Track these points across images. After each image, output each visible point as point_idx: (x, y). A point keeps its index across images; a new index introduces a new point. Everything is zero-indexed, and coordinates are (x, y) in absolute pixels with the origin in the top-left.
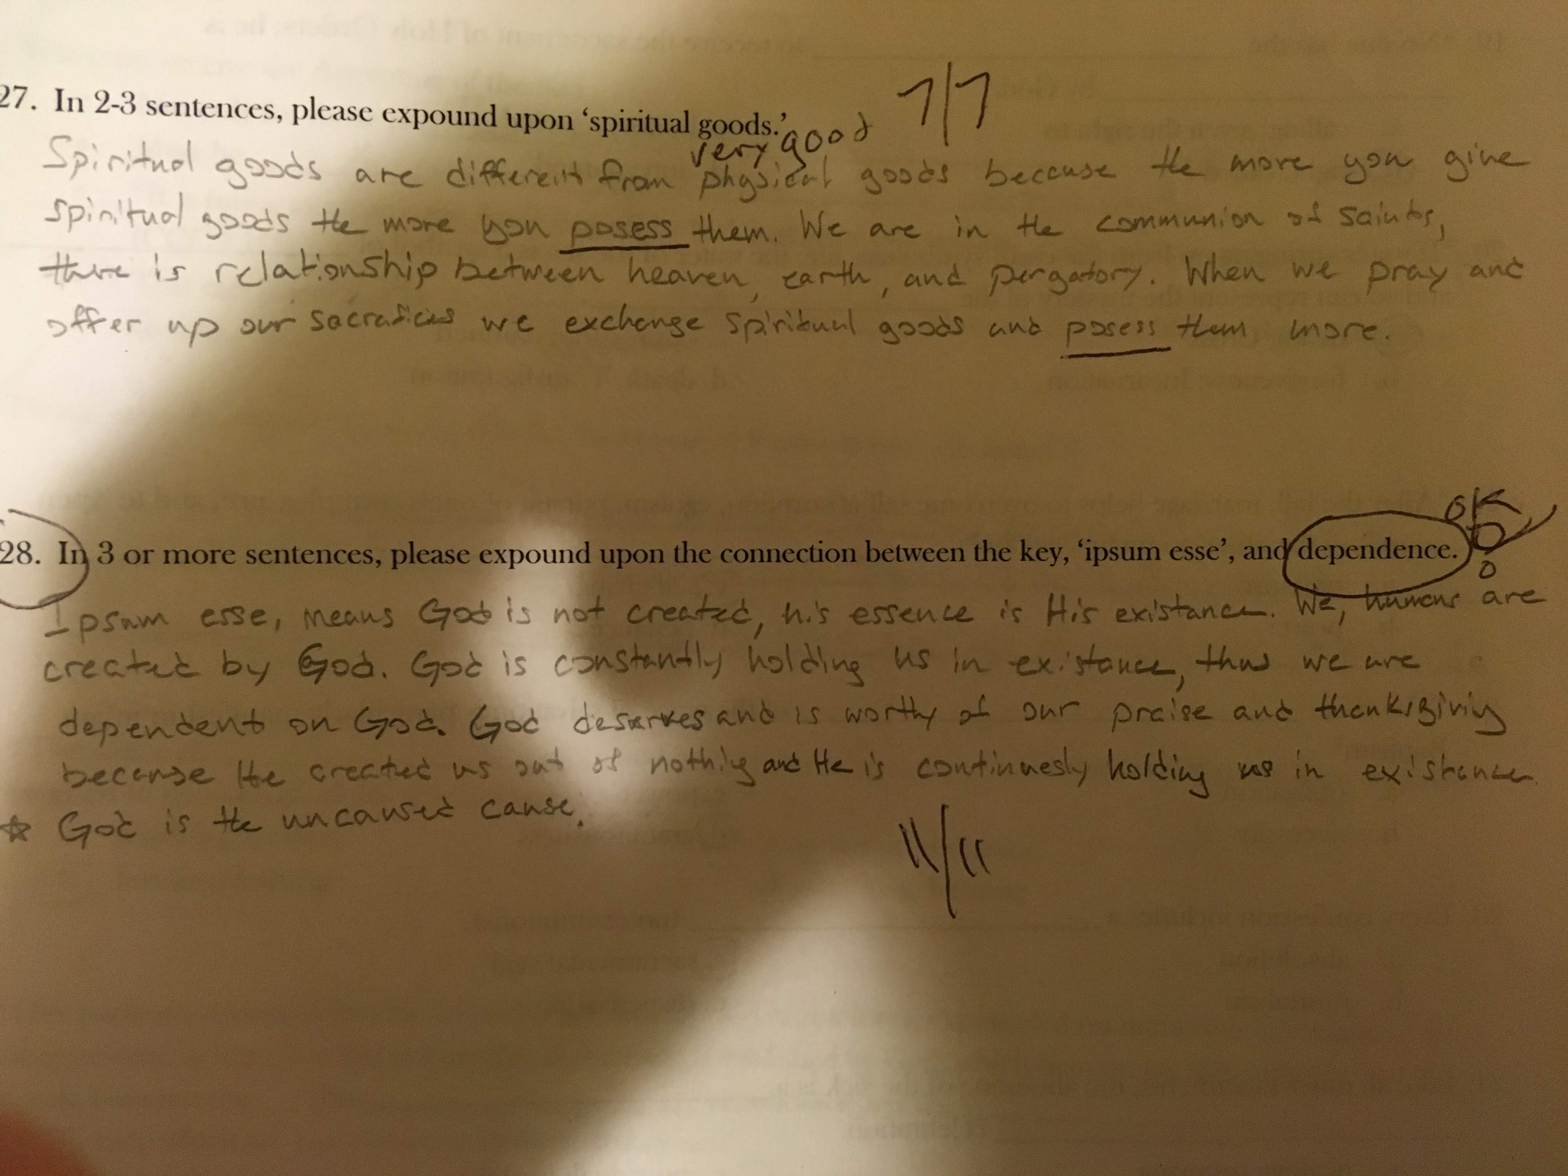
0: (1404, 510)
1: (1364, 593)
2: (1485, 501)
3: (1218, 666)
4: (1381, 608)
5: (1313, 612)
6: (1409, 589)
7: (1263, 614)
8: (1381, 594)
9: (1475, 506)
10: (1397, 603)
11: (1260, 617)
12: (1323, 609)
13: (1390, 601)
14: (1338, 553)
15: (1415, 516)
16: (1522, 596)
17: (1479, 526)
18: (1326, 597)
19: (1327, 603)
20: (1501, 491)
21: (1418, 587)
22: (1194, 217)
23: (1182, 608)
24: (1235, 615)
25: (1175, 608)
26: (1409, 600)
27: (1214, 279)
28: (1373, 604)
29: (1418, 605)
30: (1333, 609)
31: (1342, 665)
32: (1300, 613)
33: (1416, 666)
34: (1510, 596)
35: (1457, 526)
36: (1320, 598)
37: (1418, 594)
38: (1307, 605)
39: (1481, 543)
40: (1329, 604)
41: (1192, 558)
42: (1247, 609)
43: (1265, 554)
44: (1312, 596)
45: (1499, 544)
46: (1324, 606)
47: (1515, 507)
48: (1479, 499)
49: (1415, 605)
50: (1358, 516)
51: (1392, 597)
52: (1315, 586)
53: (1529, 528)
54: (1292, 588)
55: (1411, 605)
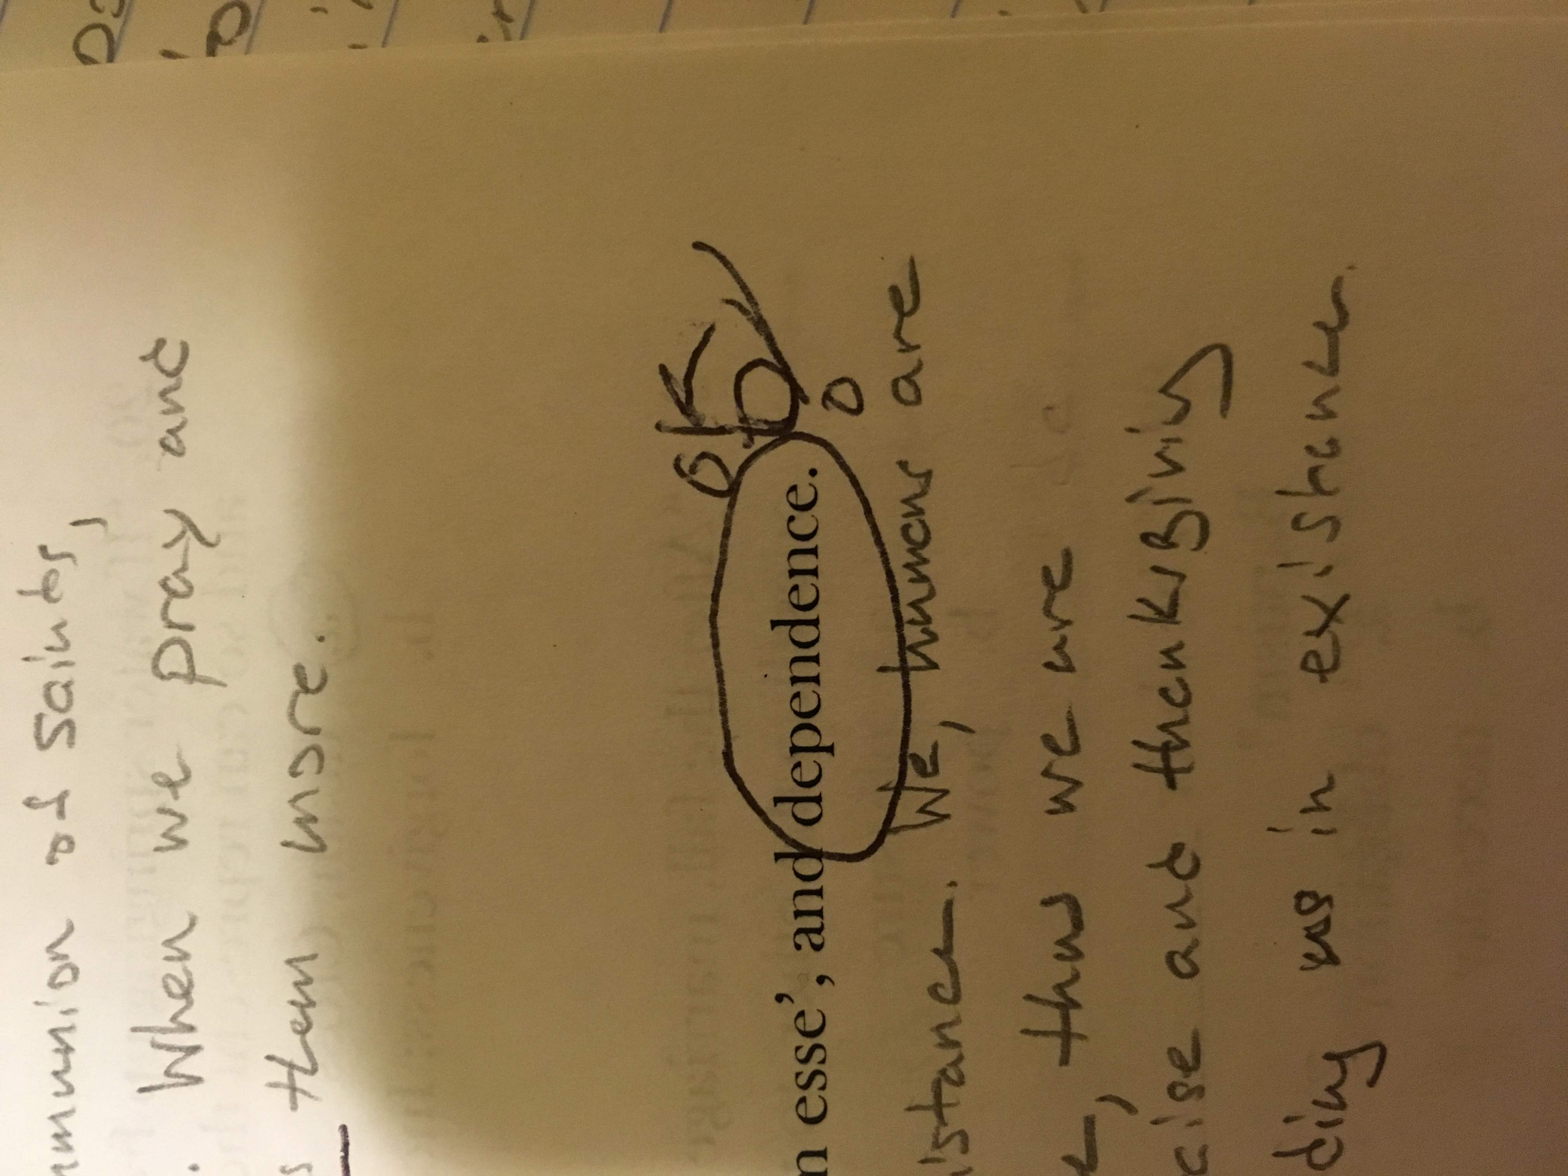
0: (710, 590)
1: (898, 675)
2: (686, 407)
3: (1073, 1013)
4: (934, 638)
5: (945, 792)
6: (890, 575)
7: (949, 906)
8: (902, 639)
9: (698, 429)
10: (921, 600)
11: (956, 915)
12: (936, 771)
13: (918, 617)
14: (806, 738)
15: (722, 564)
16: (902, 315)
17: (744, 419)
18: (909, 762)
19: (923, 762)
20: (663, 370)
21: (884, 554)
22: (56, 1074)
23: (938, 1095)
24: (954, 972)
25: (940, 1116)
26: (914, 575)
27: (191, 1029)
28: (924, 657)
29: (925, 553)
30: (935, 747)
31: (1065, 726)
32: (947, 822)
33: (1067, 555)
34: (902, 341)
35: (742, 469)
36: (912, 778)
37: (899, 555)
38: (926, 805)
39: (781, 413)
40: (926, 755)
41: (822, 1073)
42: (940, 945)
43: (813, 903)
44: (905, 795)
45: (785, 372)
46: (929, 769)
47: (700, 337)
48: (683, 421)
49: (925, 561)
50: (722, 693)
51: (908, 613)
52: (883, 789)
53: (746, 305)
54: (889, 839)
55: (924, 569)
